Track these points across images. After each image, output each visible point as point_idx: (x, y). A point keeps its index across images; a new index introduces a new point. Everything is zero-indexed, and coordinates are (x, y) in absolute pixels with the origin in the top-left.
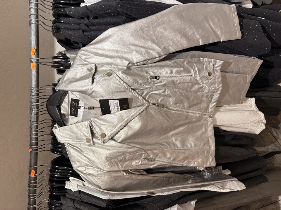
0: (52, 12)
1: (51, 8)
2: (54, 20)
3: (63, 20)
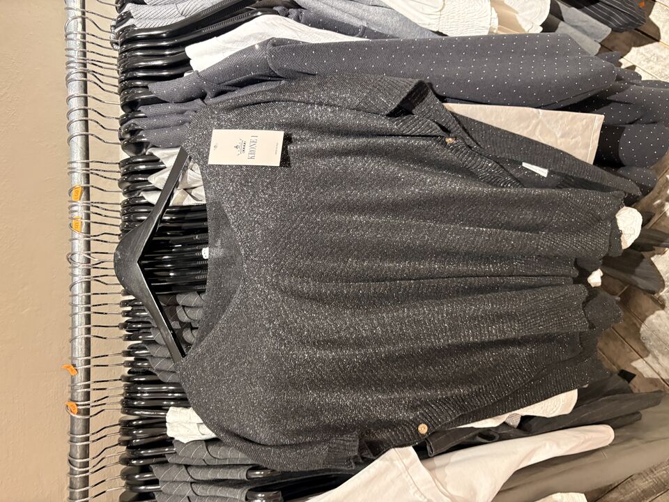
0: (117, 99)
1: (116, 90)
2: (123, 116)
3: (144, 111)
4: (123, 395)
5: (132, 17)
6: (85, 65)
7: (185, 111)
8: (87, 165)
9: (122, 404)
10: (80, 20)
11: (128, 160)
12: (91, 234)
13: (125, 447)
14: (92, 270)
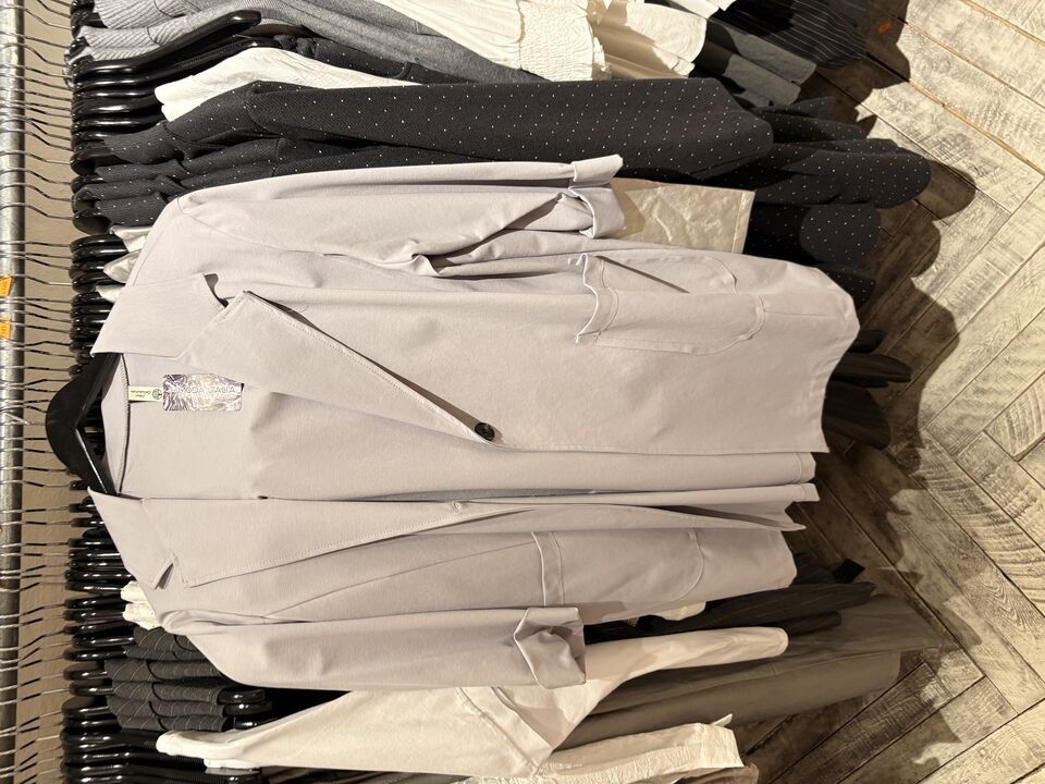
2: (74, 181)
3: (103, 174)
4: (67, 564)
5: (88, 45)
6: (21, 111)
7: (156, 176)
8: (21, 247)
9: (66, 577)
10: (14, 48)
11: (82, 240)
12: (27, 342)
13: (72, 636)
14: (26, 393)
